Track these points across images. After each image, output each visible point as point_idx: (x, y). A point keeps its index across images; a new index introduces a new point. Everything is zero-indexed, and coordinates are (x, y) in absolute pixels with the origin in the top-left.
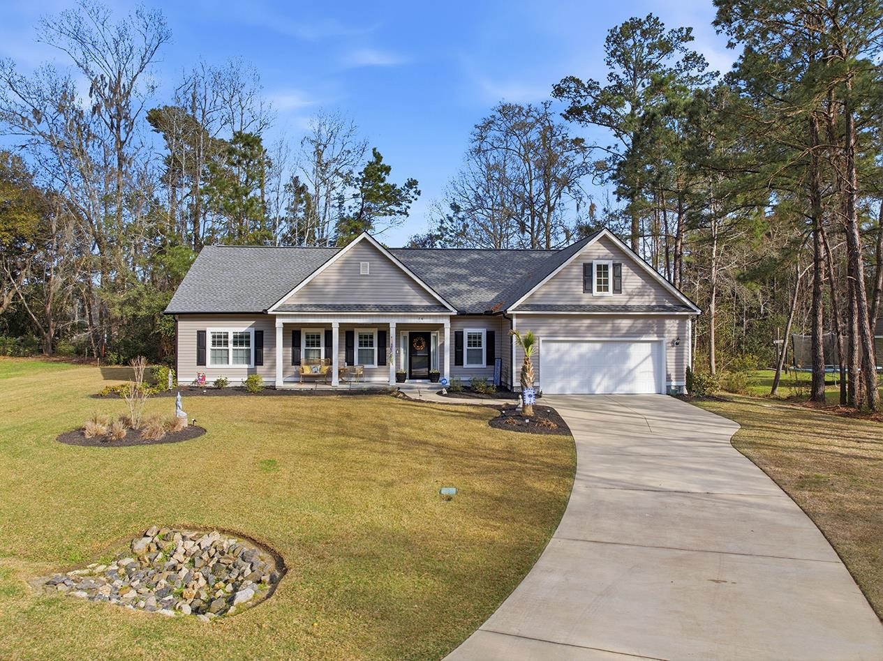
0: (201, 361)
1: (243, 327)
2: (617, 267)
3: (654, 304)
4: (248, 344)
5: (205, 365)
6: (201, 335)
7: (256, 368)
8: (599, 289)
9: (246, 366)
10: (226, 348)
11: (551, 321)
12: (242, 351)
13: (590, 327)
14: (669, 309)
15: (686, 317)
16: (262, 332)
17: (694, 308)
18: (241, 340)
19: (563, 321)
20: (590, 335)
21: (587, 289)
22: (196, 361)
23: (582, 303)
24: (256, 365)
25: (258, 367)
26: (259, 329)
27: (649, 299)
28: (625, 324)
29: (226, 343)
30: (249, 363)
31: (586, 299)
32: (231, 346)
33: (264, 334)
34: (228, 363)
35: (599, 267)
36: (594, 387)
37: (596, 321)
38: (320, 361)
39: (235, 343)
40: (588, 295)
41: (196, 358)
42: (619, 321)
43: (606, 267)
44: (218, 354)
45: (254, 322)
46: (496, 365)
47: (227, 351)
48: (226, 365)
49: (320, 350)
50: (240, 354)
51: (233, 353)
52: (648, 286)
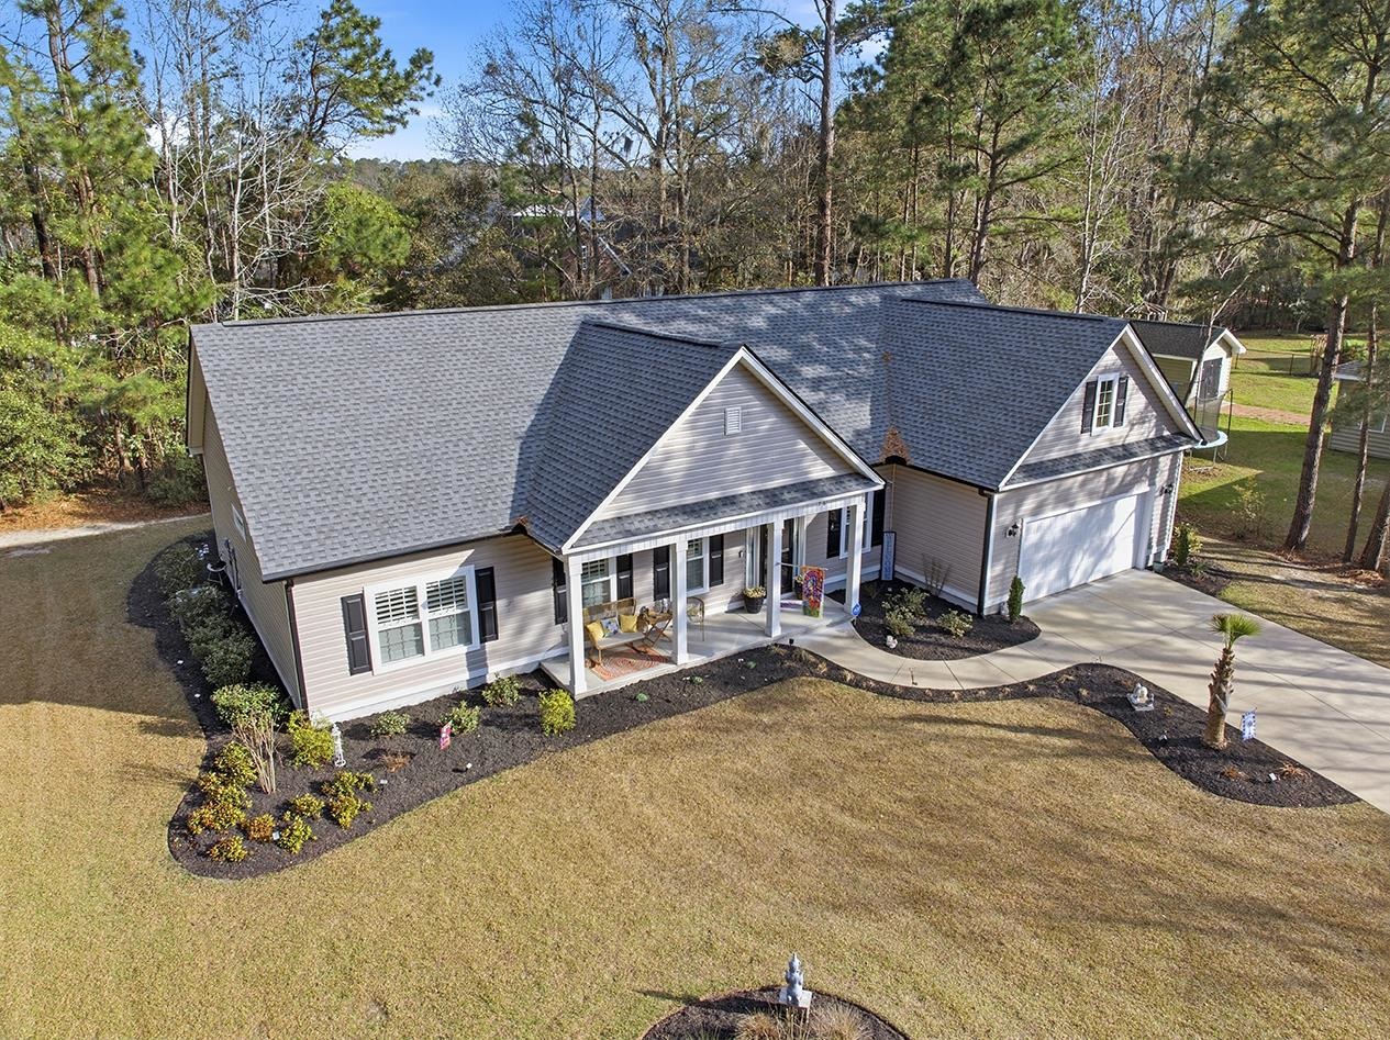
0: (359, 659)
1: (447, 567)
2: (1123, 381)
4: (462, 601)
5: (371, 669)
6: (353, 607)
7: (484, 648)
8: (1099, 425)
9: (463, 649)
10: (414, 621)
12: (450, 620)
16: (491, 569)
18: (444, 593)
21: (1086, 426)
22: (347, 668)
23: (1079, 449)
24: (483, 641)
25: (488, 644)
26: (484, 564)
27: (1147, 430)
29: (413, 611)
30: (468, 640)
31: (1083, 443)
32: (424, 615)
33: (496, 573)
34: (421, 650)
35: (1104, 384)
36: (1071, 578)
39: (433, 607)
40: (1086, 436)
41: (346, 661)
43: (1111, 384)
44: (395, 637)
45: (470, 552)
46: (885, 544)
47: (418, 627)
48: (419, 659)
49: (609, 581)
50: (444, 626)
51: (430, 626)
52: (1150, 408)
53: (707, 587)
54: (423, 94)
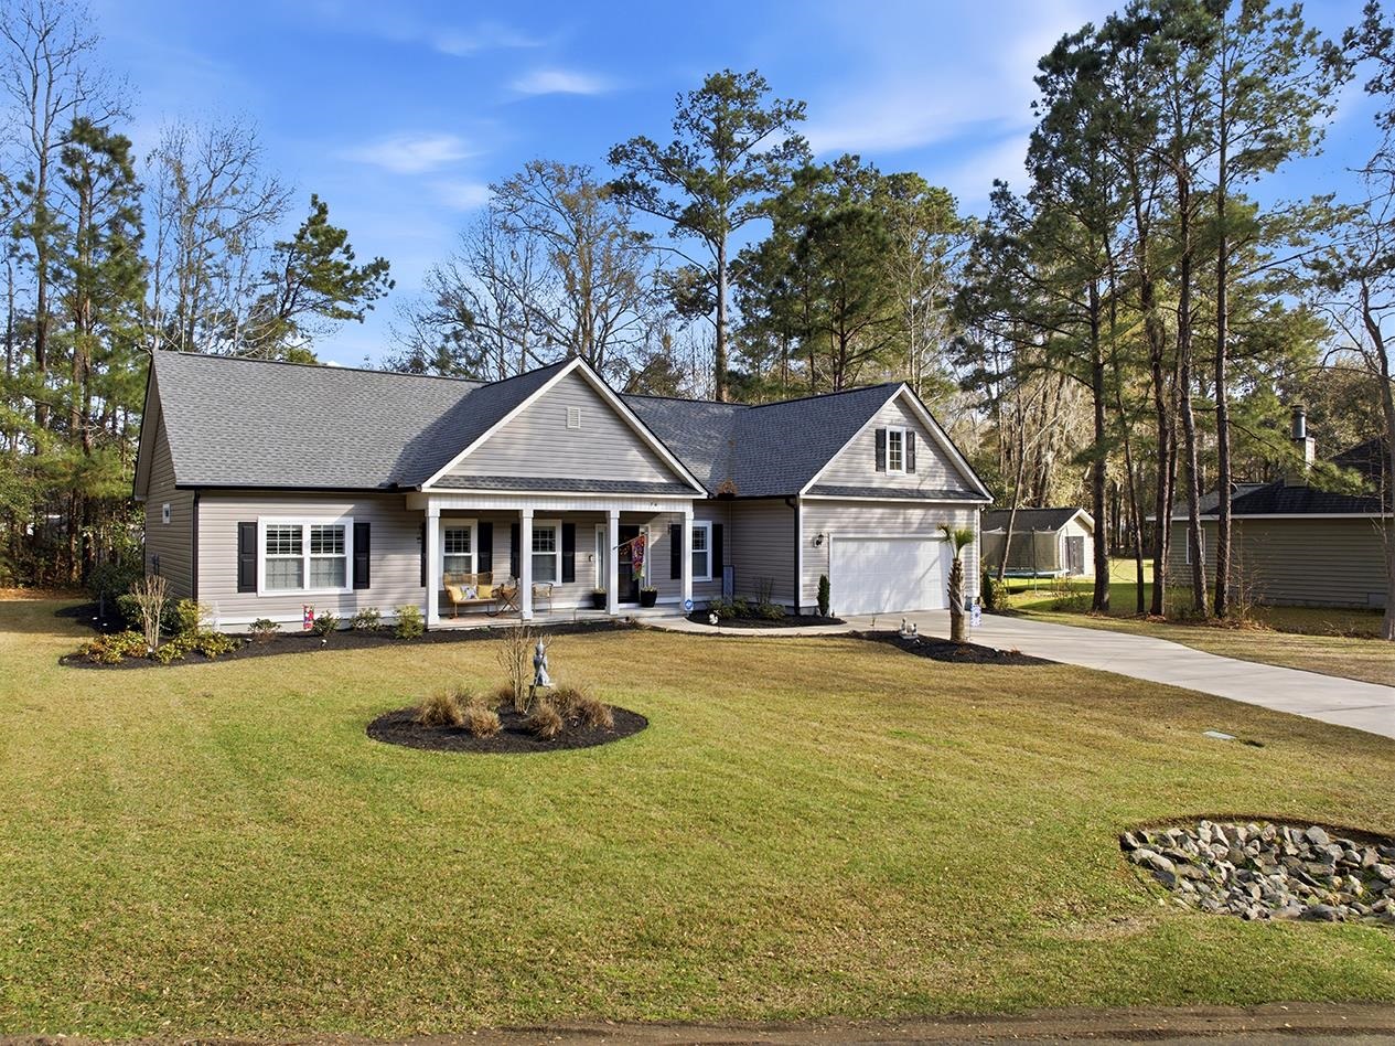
0: (247, 582)
1: (335, 516)
2: (910, 435)
3: (945, 488)
4: (340, 548)
5: (256, 591)
6: (247, 533)
7: (355, 594)
8: (892, 468)
9: (338, 590)
10: (299, 556)
11: (839, 510)
12: (327, 562)
13: (881, 521)
14: (961, 496)
15: (975, 506)
16: (368, 525)
17: (988, 495)
18: (327, 539)
19: (854, 510)
20: (881, 530)
21: (880, 466)
22: (236, 584)
23: (874, 485)
24: (355, 588)
25: (359, 591)
26: (363, 519)
27: (940, 482)
28: (916, 515)
29: (298, 548)
30: (342, 583)
31: (878, 480)
32: (307, 553)
33: (372, 529)
34: (301, 584)
35: (892, 433)
36: (882, 605)
37: (887, 511)
38: (470, 577)
39: (315, 547)
40: (881, 474)
41: (236, 578)
42: (911, 511)
43: (899, 435)
44: (280, 567)
45: (353, 507)
46: (725, 576)
47: (300, 562)
48: (297, 592)
49: (470, 557)
50: (324, 567)
51: (312, 565)
52: (940, 465)
53: (559, 582)
54: (379, 294)
